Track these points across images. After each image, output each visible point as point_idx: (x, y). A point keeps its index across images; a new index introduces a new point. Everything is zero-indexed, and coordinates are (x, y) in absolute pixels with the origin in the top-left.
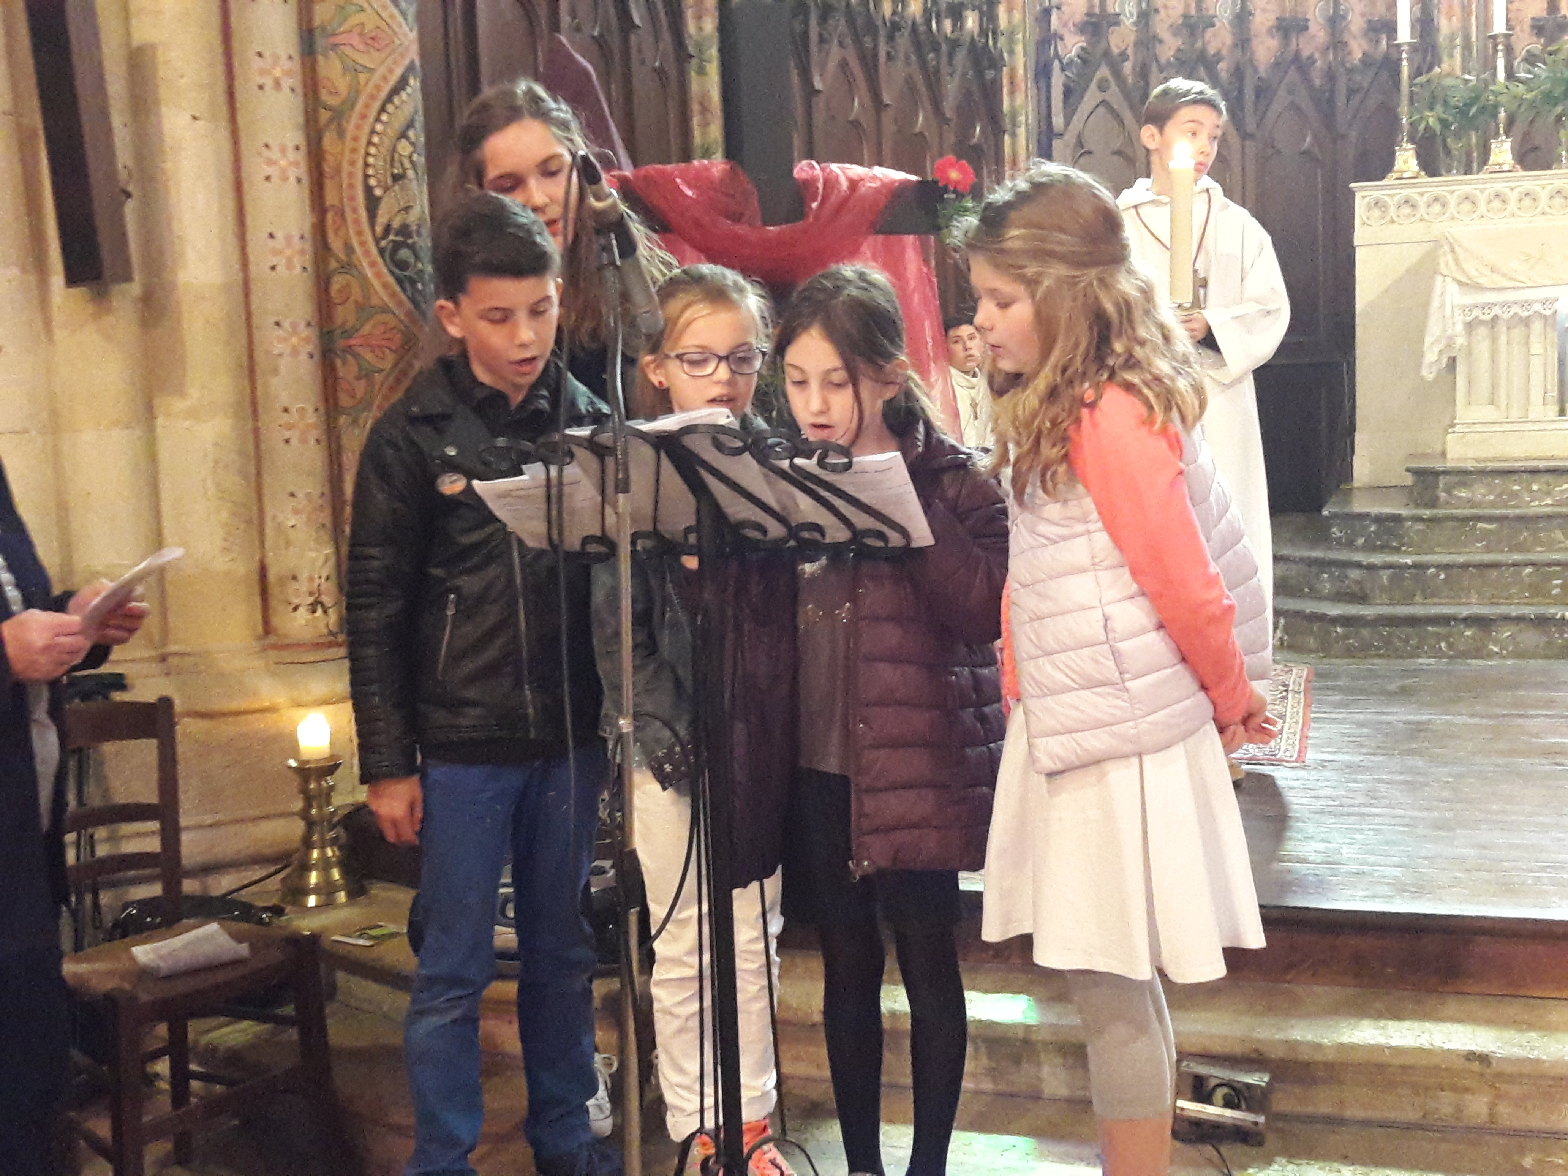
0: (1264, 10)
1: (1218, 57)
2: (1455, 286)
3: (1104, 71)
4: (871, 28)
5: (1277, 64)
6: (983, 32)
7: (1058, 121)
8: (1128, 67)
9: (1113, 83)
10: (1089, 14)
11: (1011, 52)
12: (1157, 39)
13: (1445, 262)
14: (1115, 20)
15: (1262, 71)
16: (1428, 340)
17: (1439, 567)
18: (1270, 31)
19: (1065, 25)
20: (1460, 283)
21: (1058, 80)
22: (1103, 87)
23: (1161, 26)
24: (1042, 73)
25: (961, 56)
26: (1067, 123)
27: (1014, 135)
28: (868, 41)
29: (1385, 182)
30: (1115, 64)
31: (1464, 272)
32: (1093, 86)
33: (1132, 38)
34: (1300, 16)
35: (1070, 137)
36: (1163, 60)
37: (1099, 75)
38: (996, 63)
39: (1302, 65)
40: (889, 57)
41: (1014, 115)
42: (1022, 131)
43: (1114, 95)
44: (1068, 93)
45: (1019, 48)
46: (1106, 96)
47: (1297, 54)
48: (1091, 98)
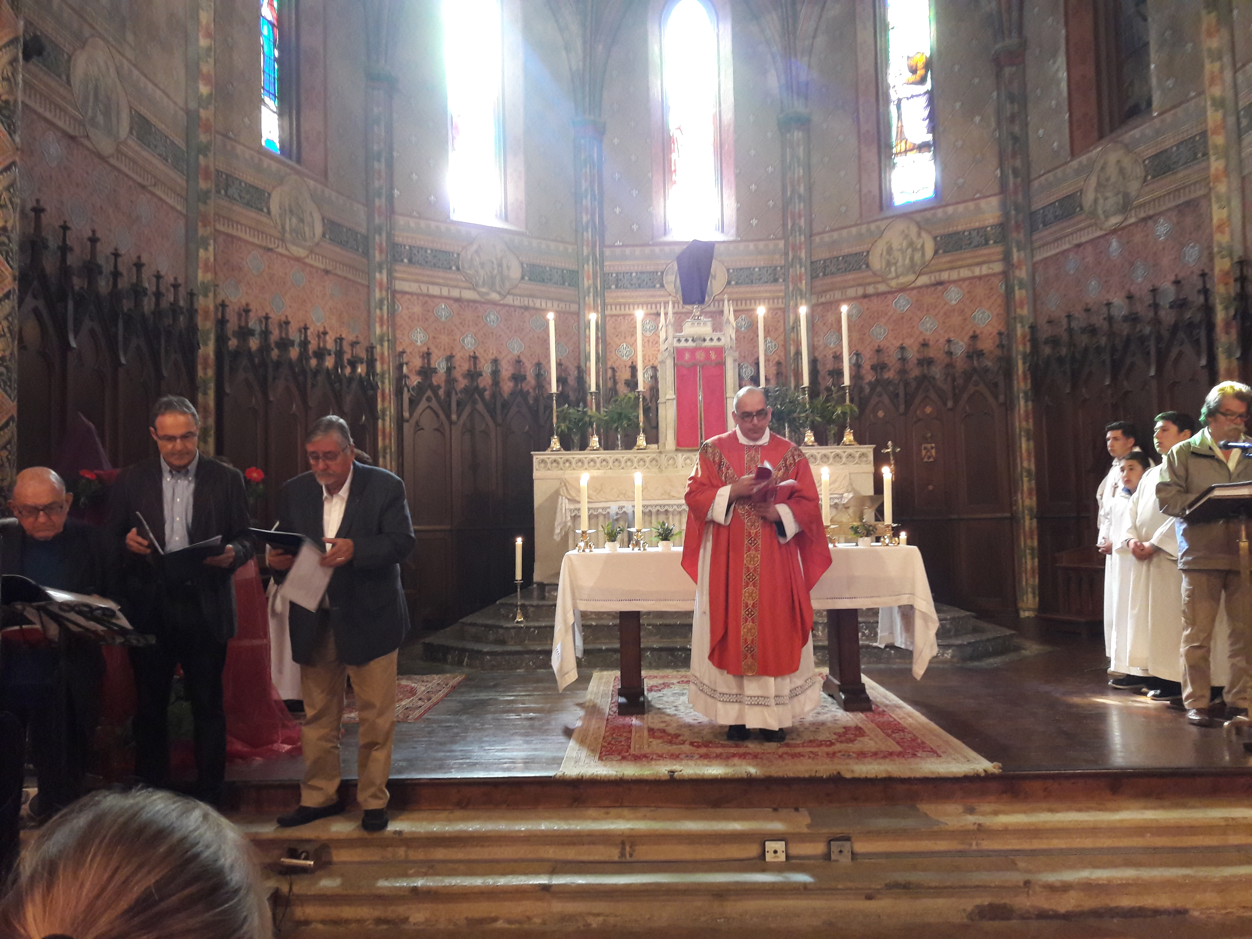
0: (507, 370)
1: (485, 390)
2: (567, 501)
3: (429, 393)
4: (304, 372)
5: (511, 394)
6: (368, 374)
7: (406, 414)
8: (441, 392)
9: (434, 399)
10: (422, 367)
11: (383, 383)
12: (455, 380)
13: (563, 491)
14: (435, 371)
15: (506, 395)
16: (556, 523)
17: (535, 628)
18: (509, 379)
19: (411, 371)
20: (569, 500)
21: (406, 396)
22: (429, 400)
23: (458, 374)
24: (399, 393)
25: (354, 385)
26: (411, 415)
27: (384, 420)
28: (301, 378)
29: (546, 452)
30: (435, 389)
31: (570, 494)
32: (424, 399)
33: (443, 378)
34: (522, 373)
35: (413, 421)
36: (458, 389)
37: (426, 395)
38: (375, 388)
39: (524, 395)
40: (313, 385)
41: (384, 411)
42: (387, 419)
43: (434, 403)
44: (411, 401)
45: (387, 381)
46: (430, 404)
47: (521, 390)
48: (423, 404)
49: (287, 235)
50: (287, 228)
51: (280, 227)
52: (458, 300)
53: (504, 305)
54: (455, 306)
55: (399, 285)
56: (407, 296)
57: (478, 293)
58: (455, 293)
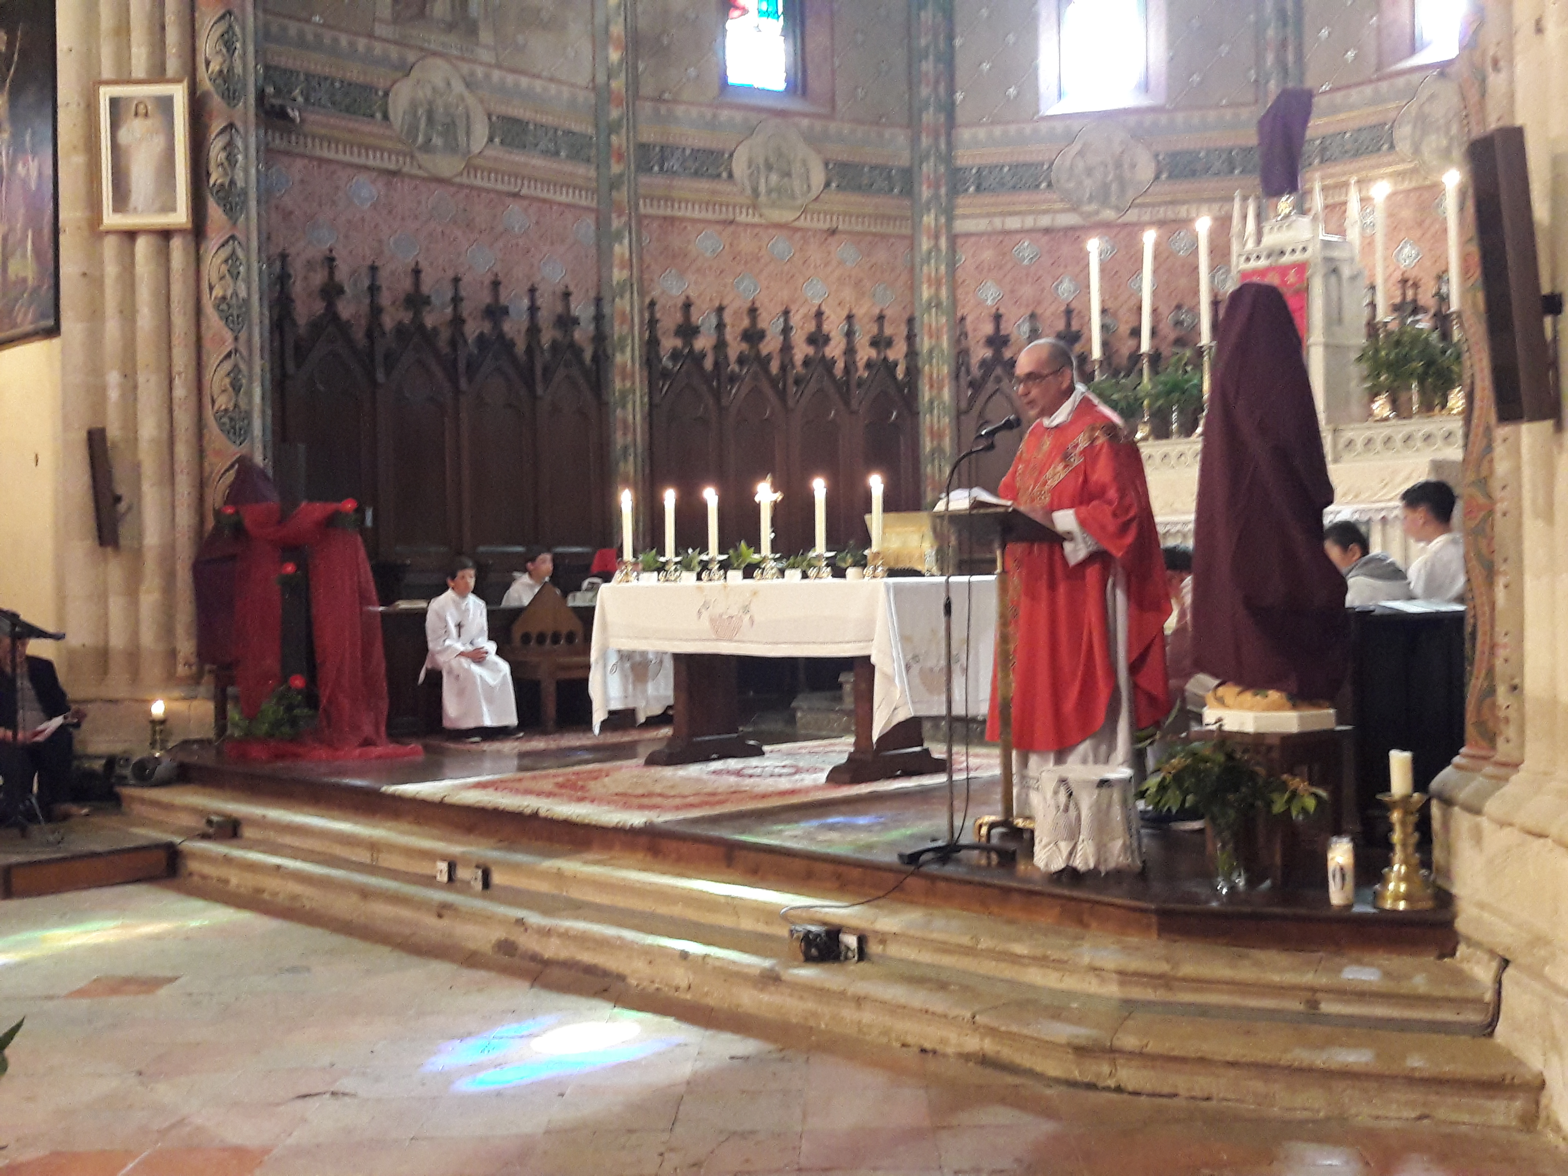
7: (965, 404)
10: (990, 336)
11: (931, 365)
14: (1006, 339)
21: (965, 379)
22: (999, 380)
26: (971, 406)
27: (931, 413)
32: (992, 380)
35: (974, 415)
37: (995, 375)
42: (937, 411)
43: (1005, 385)
44: (972, 385)
45: (937, 361)
46: (1000, 386)
48: (990, 388)
49: (763, 199)
50: (762, 188)
51: (749, 191)
52: (1047, 231)
53: (1125, 225)
54: (1045, 239)
55: (961, 226)
56: (973, 239)
57: (1081, 214)
58: (1045, 221)
